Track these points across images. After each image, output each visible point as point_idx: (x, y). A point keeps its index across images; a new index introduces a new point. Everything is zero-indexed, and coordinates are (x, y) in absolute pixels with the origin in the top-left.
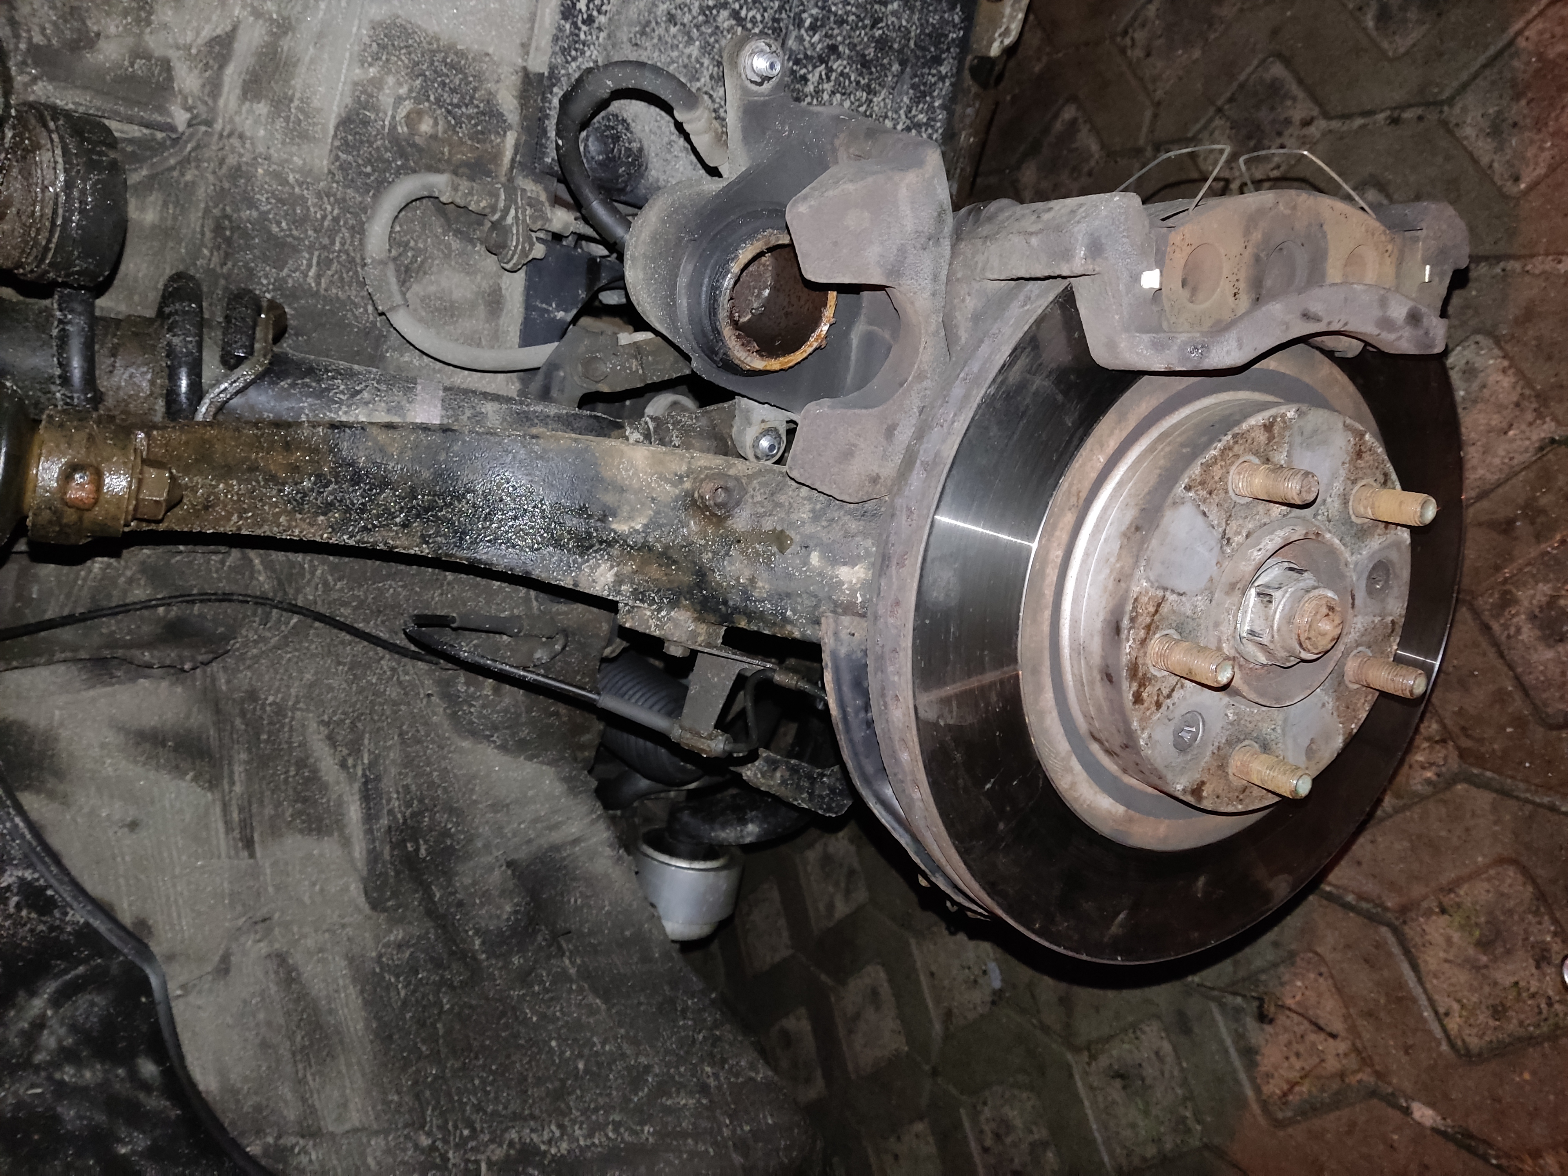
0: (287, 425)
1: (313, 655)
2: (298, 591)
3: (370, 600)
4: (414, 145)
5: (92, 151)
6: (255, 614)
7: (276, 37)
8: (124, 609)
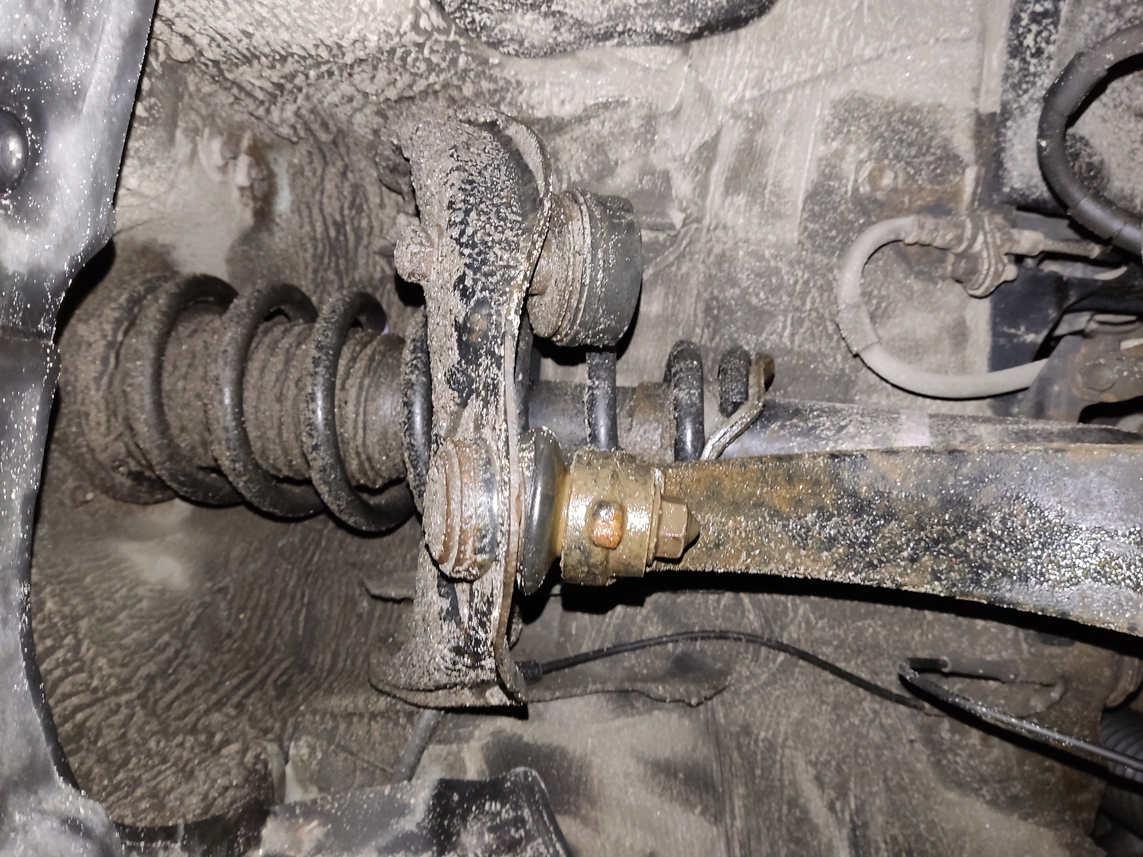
0: (790, 458)
1: (798, 694)
2: (783, 628)
3: (850, 639)
4: (875, 201)
5: (613, 216)
6: (746, 651)
7: (752, 133)
8: (640, 645)
